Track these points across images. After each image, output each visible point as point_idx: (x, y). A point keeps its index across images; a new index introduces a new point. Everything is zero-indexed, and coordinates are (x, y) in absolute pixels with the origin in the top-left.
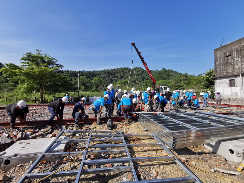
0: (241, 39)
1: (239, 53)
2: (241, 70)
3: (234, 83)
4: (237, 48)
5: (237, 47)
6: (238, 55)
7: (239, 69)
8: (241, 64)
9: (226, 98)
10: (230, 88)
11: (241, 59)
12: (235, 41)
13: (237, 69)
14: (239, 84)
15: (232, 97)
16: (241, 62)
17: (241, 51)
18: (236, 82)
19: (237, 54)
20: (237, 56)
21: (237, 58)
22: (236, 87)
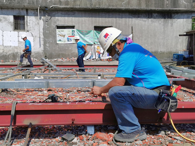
3: (24, 24)
9: (8, 54)
10: (16, 33)
14: (31, 26)
15: (19, 51)
18: (27, 21)
22: (27, 32)
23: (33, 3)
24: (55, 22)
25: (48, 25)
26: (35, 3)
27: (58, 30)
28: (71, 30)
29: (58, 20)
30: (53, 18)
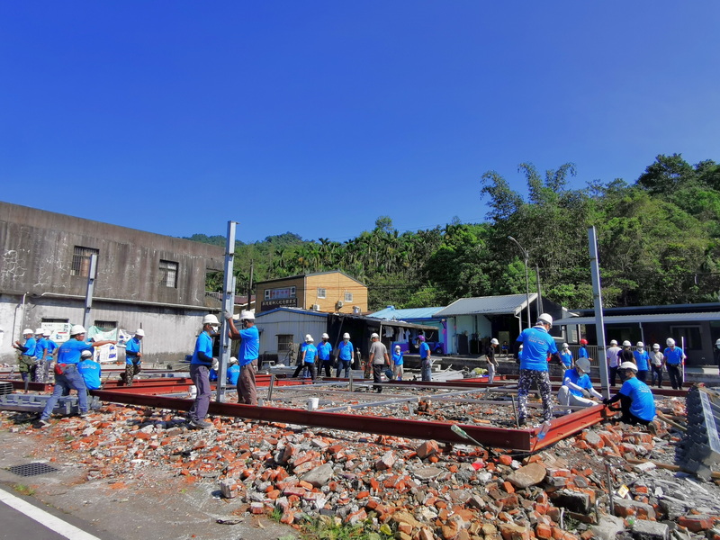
0: (29, 208)
1: (17, 240)
2: (15, 283)
4: (15, 226)
5: (16, 221)
6: (13, 244)
7: (12, 278)
8: (19, 270)
11: (20, 256)
12: (13, 205)
13: (5, 277)
16: (19, 262)
17: (23, 236)
19: (11, 240)
20: (10, 245)
21: (10, 249)
23: (11, 287)
24: (41, 314)
25: (29, 316)
26: (14, 287)
27: (43, 324)
28: (63, 324)
29: (45, 310)
30: (38, 307)
